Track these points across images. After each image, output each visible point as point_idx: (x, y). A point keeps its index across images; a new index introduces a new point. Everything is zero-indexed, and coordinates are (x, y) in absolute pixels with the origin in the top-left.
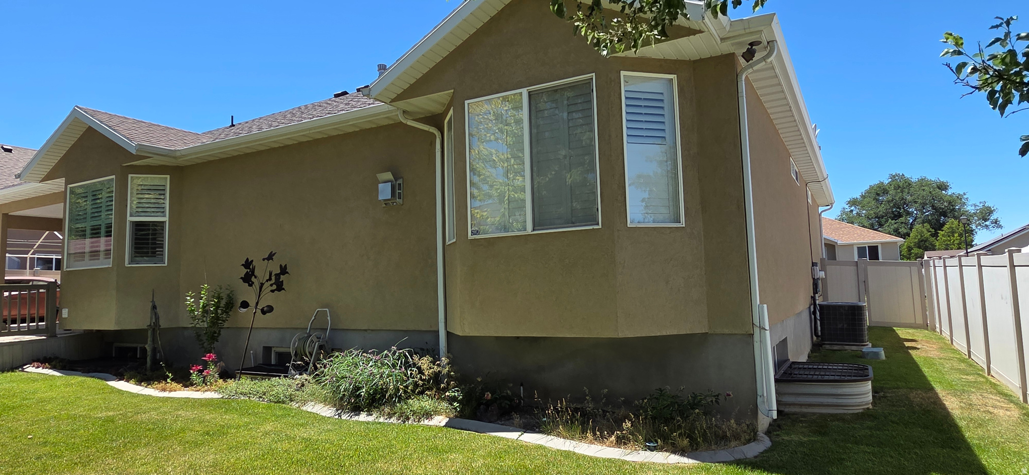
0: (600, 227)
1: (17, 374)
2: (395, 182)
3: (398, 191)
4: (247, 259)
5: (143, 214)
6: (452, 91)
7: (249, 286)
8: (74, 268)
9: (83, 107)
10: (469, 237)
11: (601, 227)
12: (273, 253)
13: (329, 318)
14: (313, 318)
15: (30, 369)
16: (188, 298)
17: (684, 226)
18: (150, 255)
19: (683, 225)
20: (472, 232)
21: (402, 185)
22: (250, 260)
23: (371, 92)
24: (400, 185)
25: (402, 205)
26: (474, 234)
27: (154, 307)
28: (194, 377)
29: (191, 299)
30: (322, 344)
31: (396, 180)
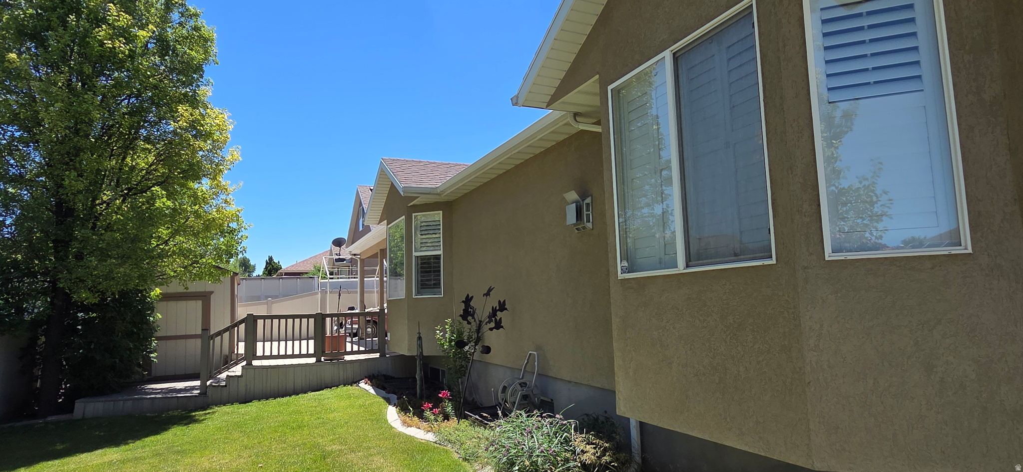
0: (774, 261)
1: (354, 387)
2: (582, 202)
3: (585, 213)
4: (468, 295)
5: (432, 248)
6: (597, 77)
7: (468, 323)
8: (393, 297)
9: (385, 158)
10: (619, 276)
11: (775, 263)
12: (492, 288)
13: (536, 363)
14: (526, 361)
15: (362, 384)
16: (438, 332)
17: (970, 251)
18: (432, 286)
19: (966, 249)
20: (622, 270)
21: (590, 204)
22: (470, 297)
23: (519, 99)
24: (588, 204)
25: (593, 229)
26: (625, 272)
27: (420, 338)
28: (428, 413)
29: (440, 333)
30: (526, 394)
31: (583, 200)
